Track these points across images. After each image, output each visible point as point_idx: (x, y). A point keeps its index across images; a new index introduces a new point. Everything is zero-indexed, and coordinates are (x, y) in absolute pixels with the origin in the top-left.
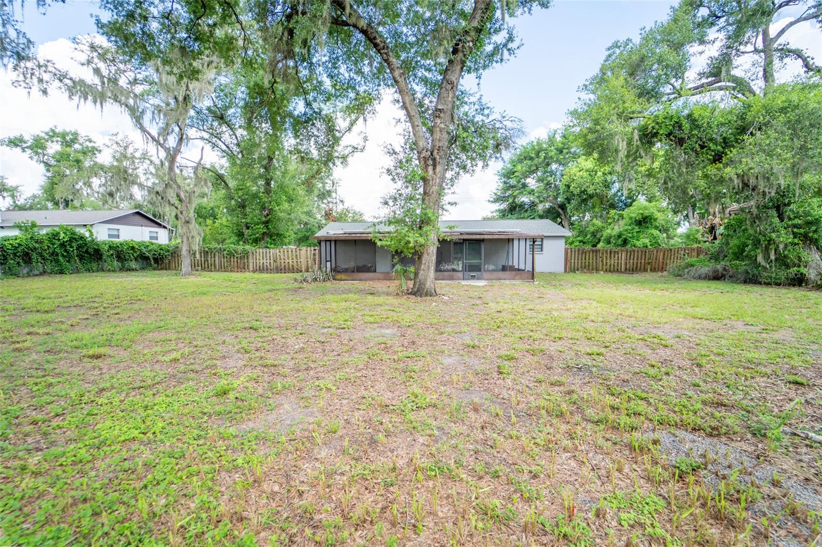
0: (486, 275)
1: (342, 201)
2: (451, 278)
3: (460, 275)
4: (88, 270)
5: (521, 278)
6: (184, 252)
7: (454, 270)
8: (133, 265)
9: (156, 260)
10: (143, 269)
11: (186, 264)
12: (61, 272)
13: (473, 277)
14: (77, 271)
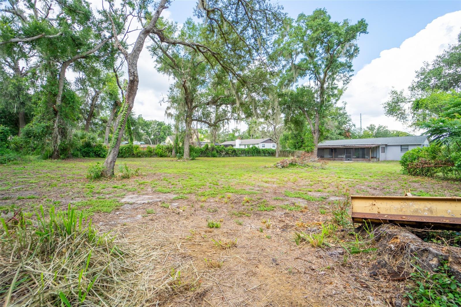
0: (353, 159)
1: (354, 125)
2: (341, 160)
3: (344, 159)
4: (258, 156)
5: (366, 161)
6: (277, 152)
7: (342, 158)
8: (267, 155)
9: (272, 154)
10: (269, 156)
11: (277, 155)
12: (253, 156)
13: (349, 160)
14: (256, 156)
